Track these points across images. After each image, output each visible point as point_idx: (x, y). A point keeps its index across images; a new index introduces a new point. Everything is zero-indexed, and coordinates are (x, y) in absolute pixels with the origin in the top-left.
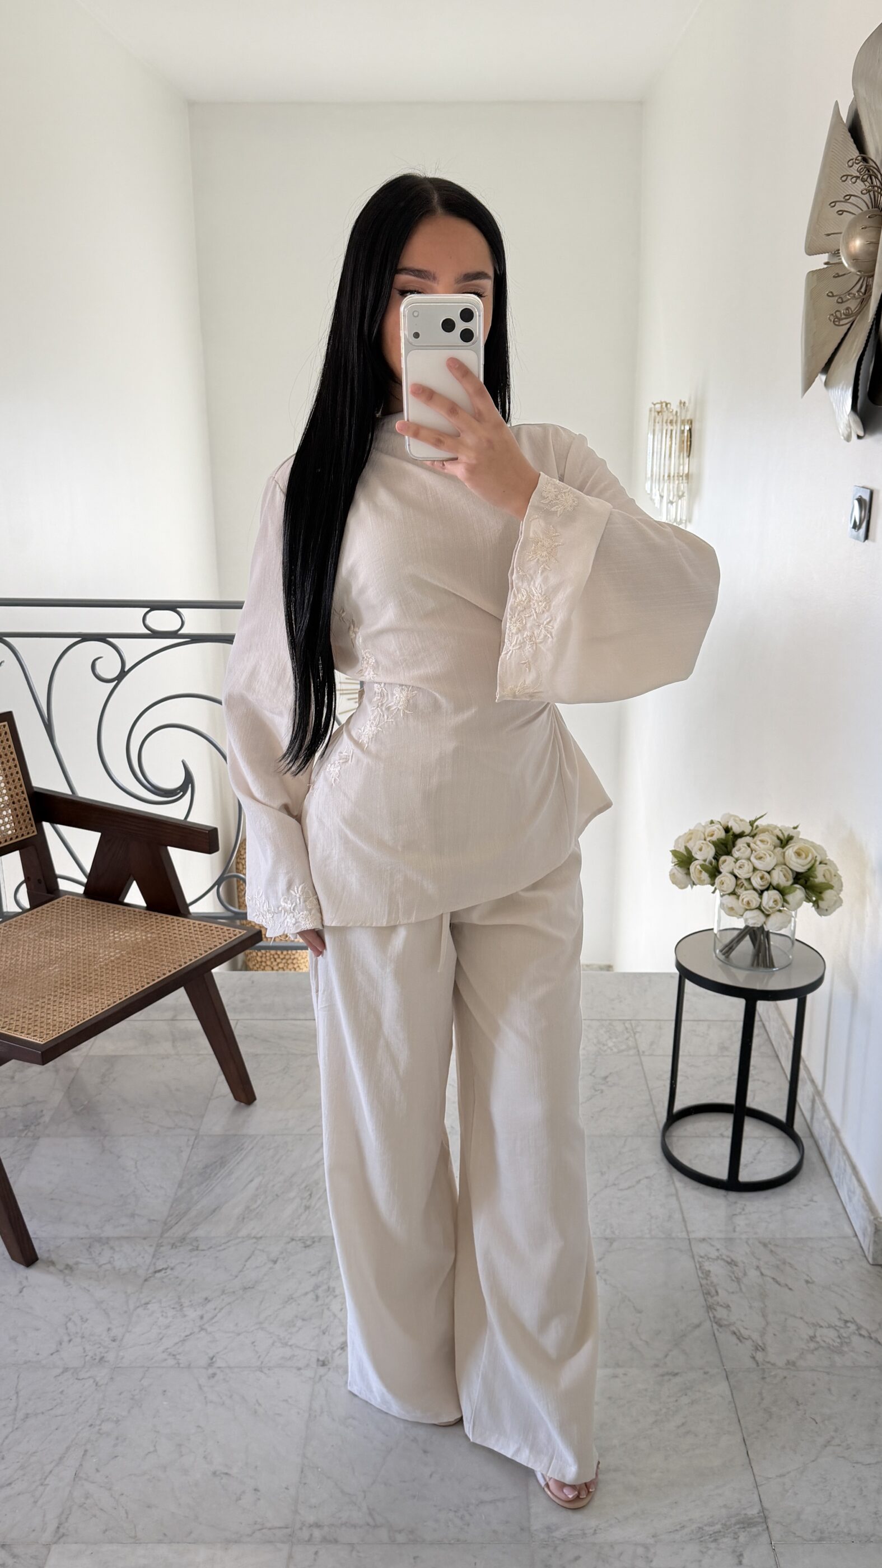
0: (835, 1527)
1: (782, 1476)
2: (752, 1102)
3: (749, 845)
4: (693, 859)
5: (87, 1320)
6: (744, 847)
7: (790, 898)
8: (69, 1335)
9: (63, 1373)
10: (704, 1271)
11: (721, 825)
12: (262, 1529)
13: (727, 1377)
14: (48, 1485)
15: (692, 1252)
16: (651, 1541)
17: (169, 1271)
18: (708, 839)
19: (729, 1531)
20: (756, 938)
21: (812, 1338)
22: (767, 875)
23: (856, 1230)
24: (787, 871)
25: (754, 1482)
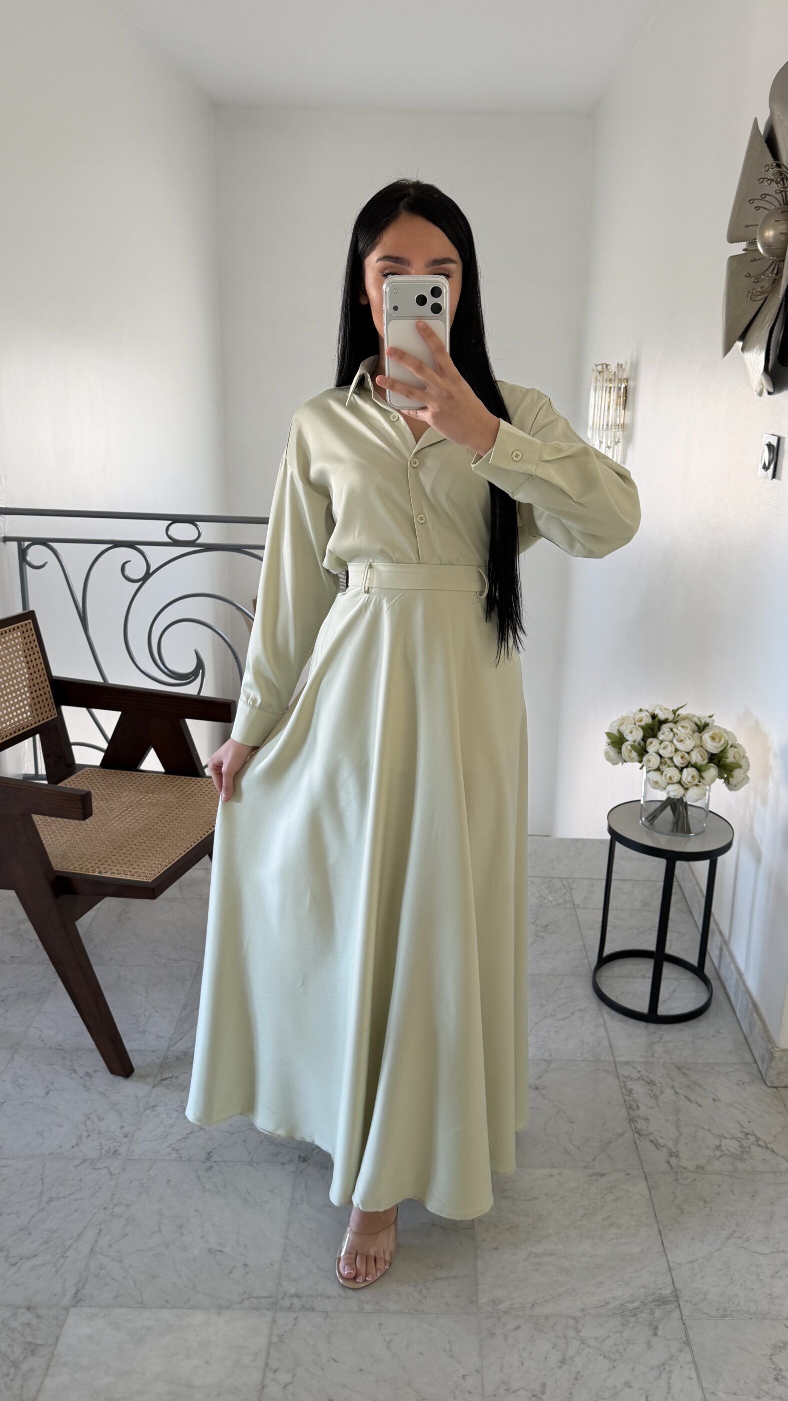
0: (736, 1307)
1: (690, 1262)
2: (671, 949)
3: (672, 730)
4: (624, 740)
5: (103, 1119)
6: (667, 731)
7: (705, 774)
8: (87, 1131)
9: (82, 1163)
10: (628, 1089)
11: (648, 712)
12: (250, 1298)
13: (646, 1179)
14: (68, 1257)
15: (617, 1072)
16: (580, 1314)
17: (174, 1080)
18: (638, 724)
19: (646, 1308)
20: (676, 810)
21: (718, 1147)
22: (686, 755)
23: (756, 1057)
24: (703, 753)
25: (667, 1266)
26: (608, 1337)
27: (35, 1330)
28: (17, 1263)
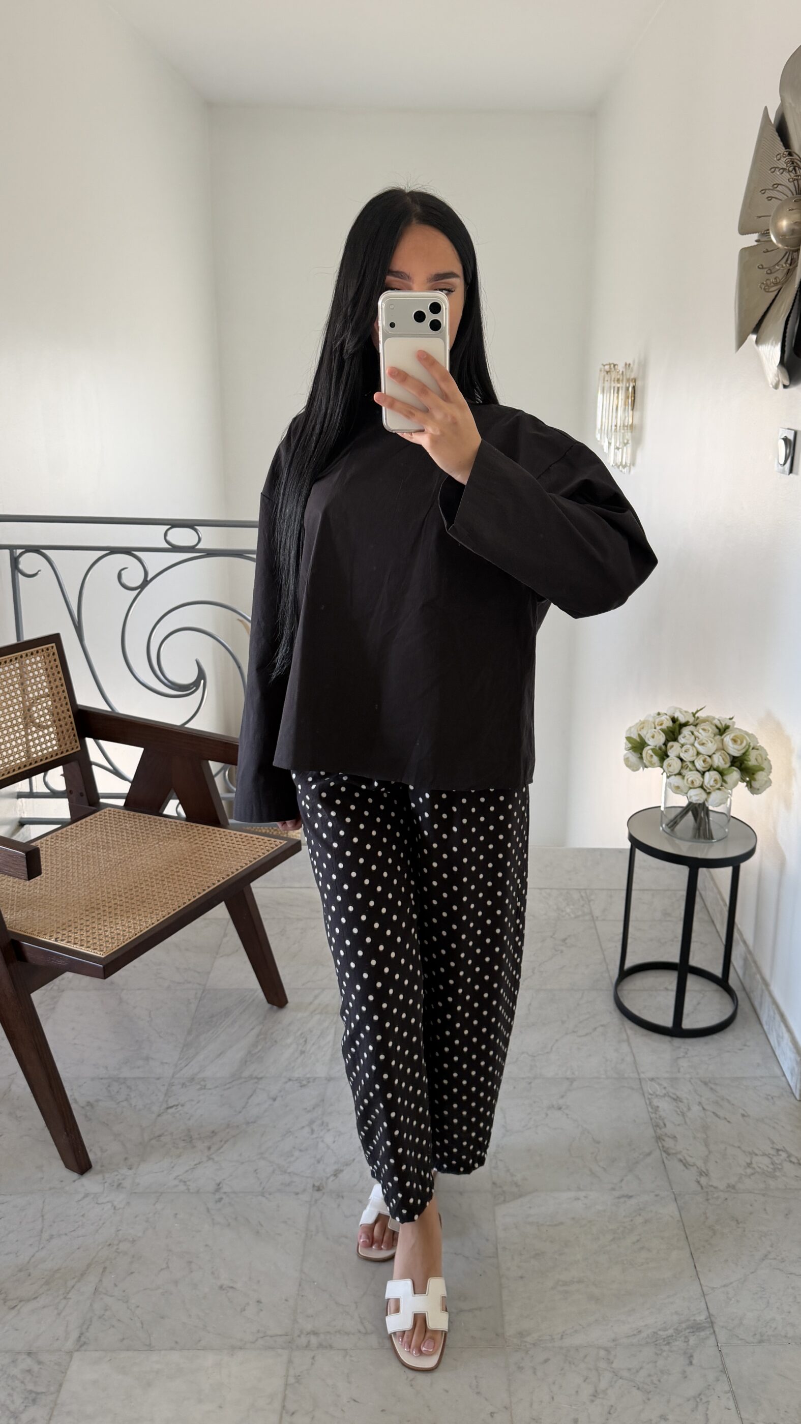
0: (773, 1331)
1: (725, 1286)
2: (695, 960)
3: (692, 733)
4: (645, 745)
5: (106, 1150)
6: (688, 734)
7: (727, 778)
9: (84, 1198)
10: (654, 1107)
11: (667, 715)
12: (264, 1337)
13: (676, 1199)
14: (70, 1298)
15: (642, 1089)
16: (611, 1344)
17: (180, 1108)
18: (658, 728)
19: (680, 1335)
20: (697, 815)
21: (749, 1165)
22: (708, 759)
23: (785, 1071)
24: (726, 757)
25: (701, 1291)
26: (641, 1368)
27: (37, 1377)
28: (16, 1306)
